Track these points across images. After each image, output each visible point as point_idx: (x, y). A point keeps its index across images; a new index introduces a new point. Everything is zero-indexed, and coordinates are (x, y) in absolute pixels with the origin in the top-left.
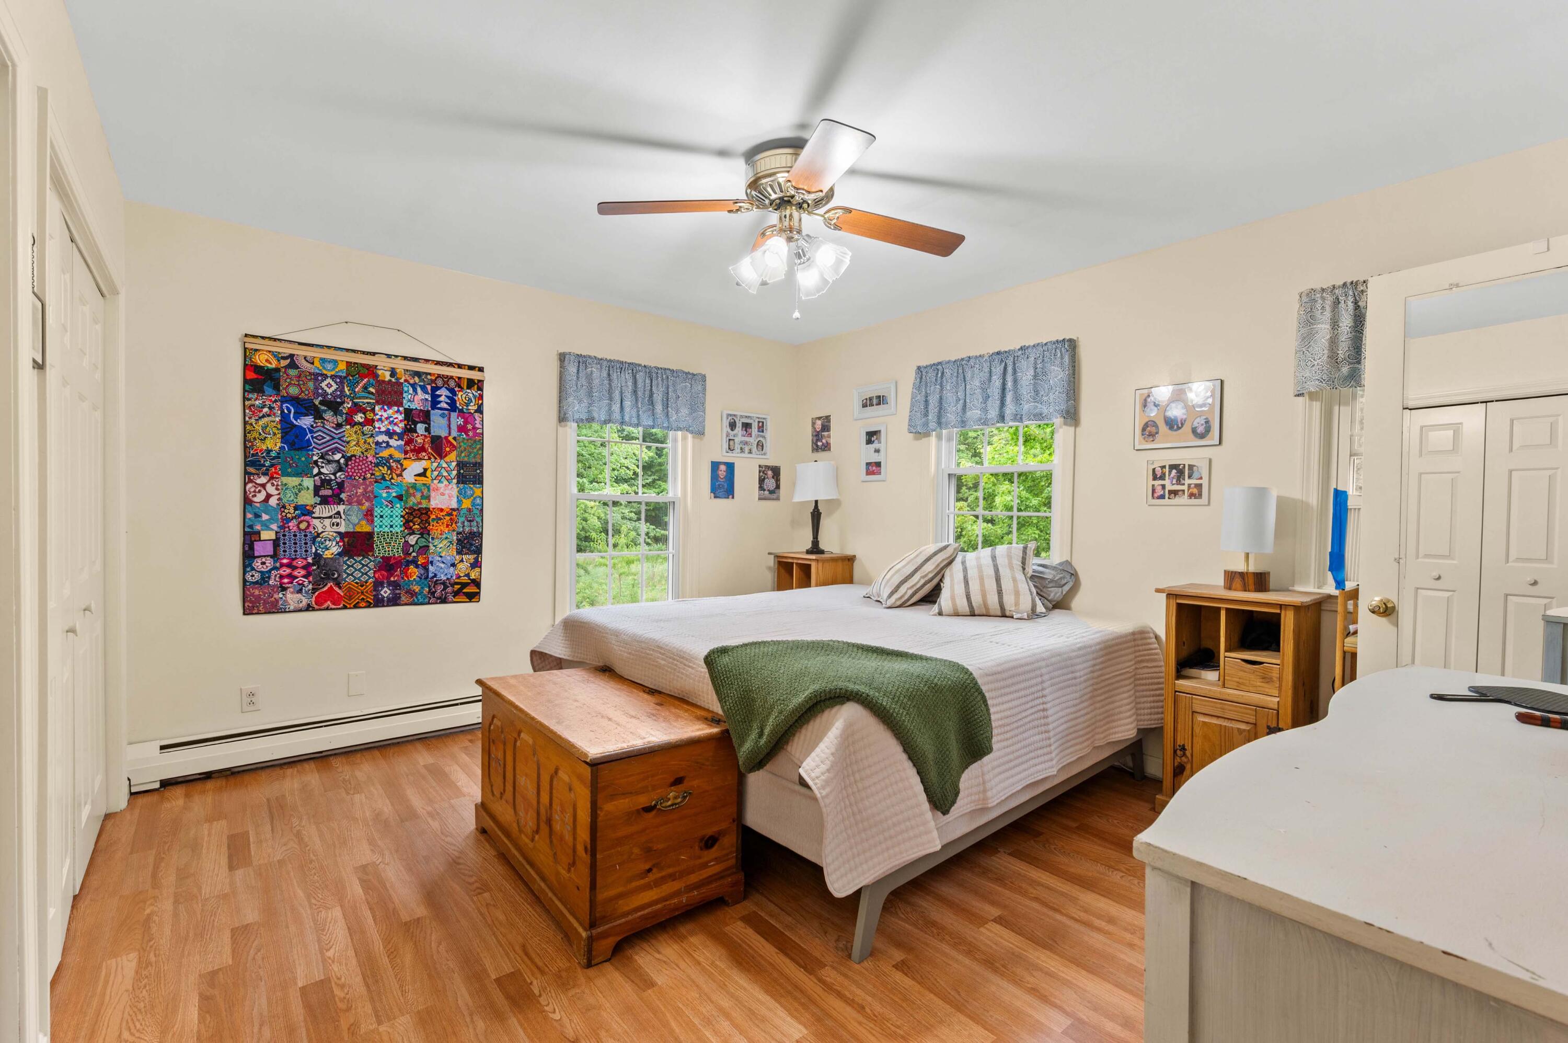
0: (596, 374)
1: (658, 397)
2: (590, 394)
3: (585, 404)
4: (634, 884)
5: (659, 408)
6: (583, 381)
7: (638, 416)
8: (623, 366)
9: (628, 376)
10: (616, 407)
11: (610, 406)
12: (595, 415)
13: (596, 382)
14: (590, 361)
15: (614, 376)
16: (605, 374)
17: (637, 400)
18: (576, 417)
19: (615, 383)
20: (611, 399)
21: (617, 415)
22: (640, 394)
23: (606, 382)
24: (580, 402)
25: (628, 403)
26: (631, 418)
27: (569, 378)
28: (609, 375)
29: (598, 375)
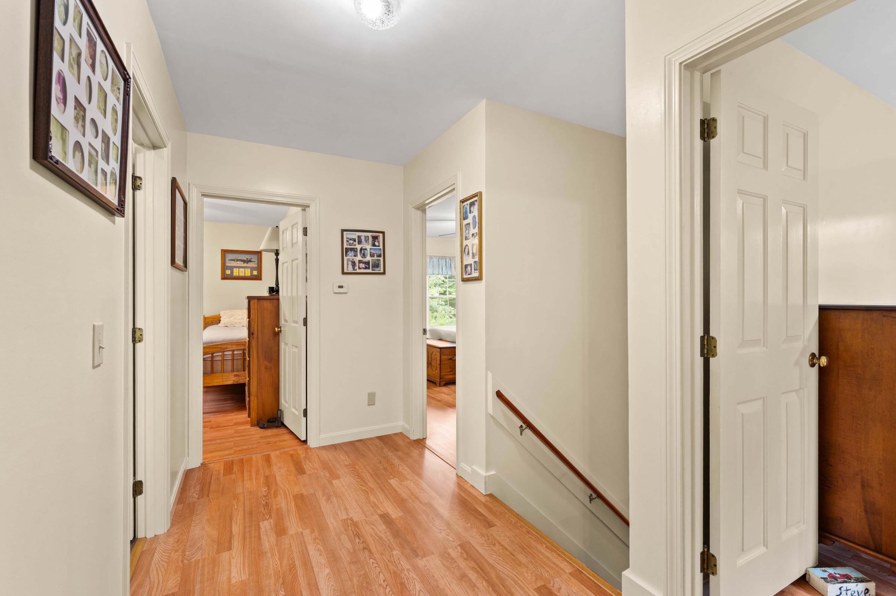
0: (435, 261)
1: (453, 266)
2: (433, 267)
3: (432, 270)
4: (448, 373)
5: (453, 269)
6: (431, 263)
7: (447, 272)
8: (442, 258)
9: (444, 260)
10: (441, 270)
11: (439, 270)
12: (435, 273)
13: (435, 263)
14: (433, 257)
15: (440, 261)
16: (437, 260)
17: (446, 267)
18: (429, 273)
19: (440, 263)
20: (439, 268)
21: (441, 272)
22: (447, 265)
23: (438, 263)
24: (431, 269)
25: (444, 268)
26: (445, 273)
27: (427, 263)
28: (438, 260)
29: (435, 260)
